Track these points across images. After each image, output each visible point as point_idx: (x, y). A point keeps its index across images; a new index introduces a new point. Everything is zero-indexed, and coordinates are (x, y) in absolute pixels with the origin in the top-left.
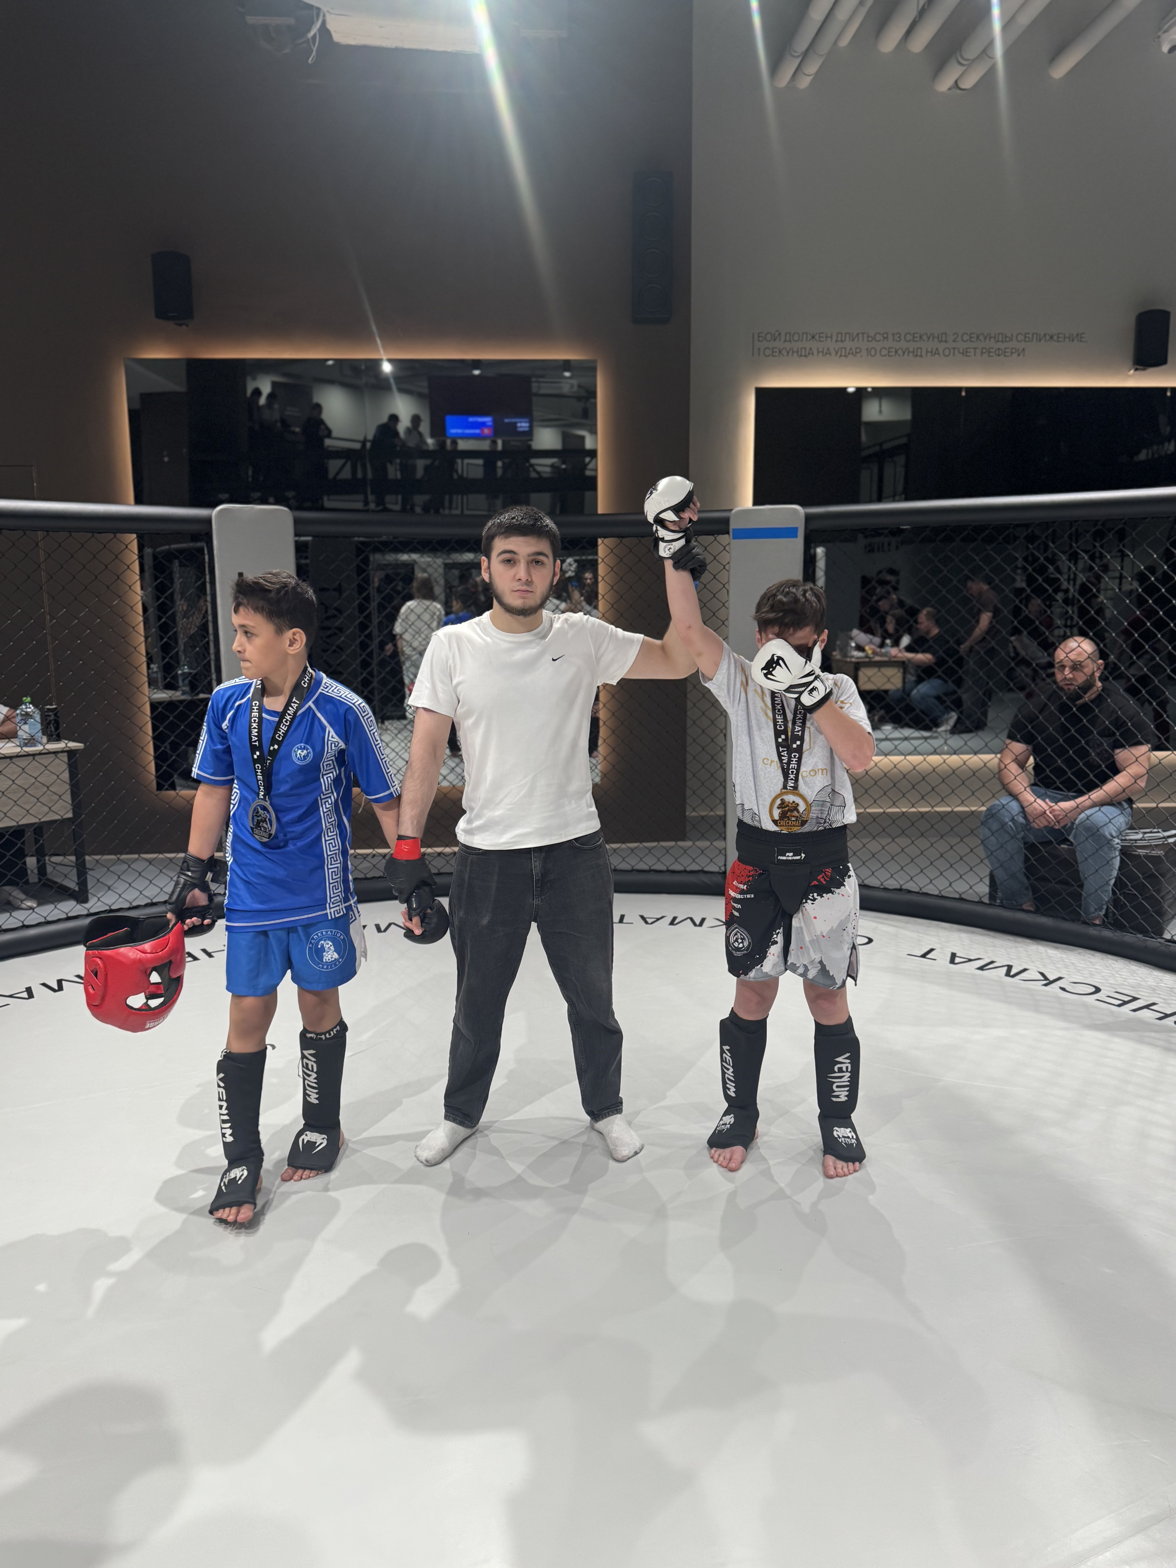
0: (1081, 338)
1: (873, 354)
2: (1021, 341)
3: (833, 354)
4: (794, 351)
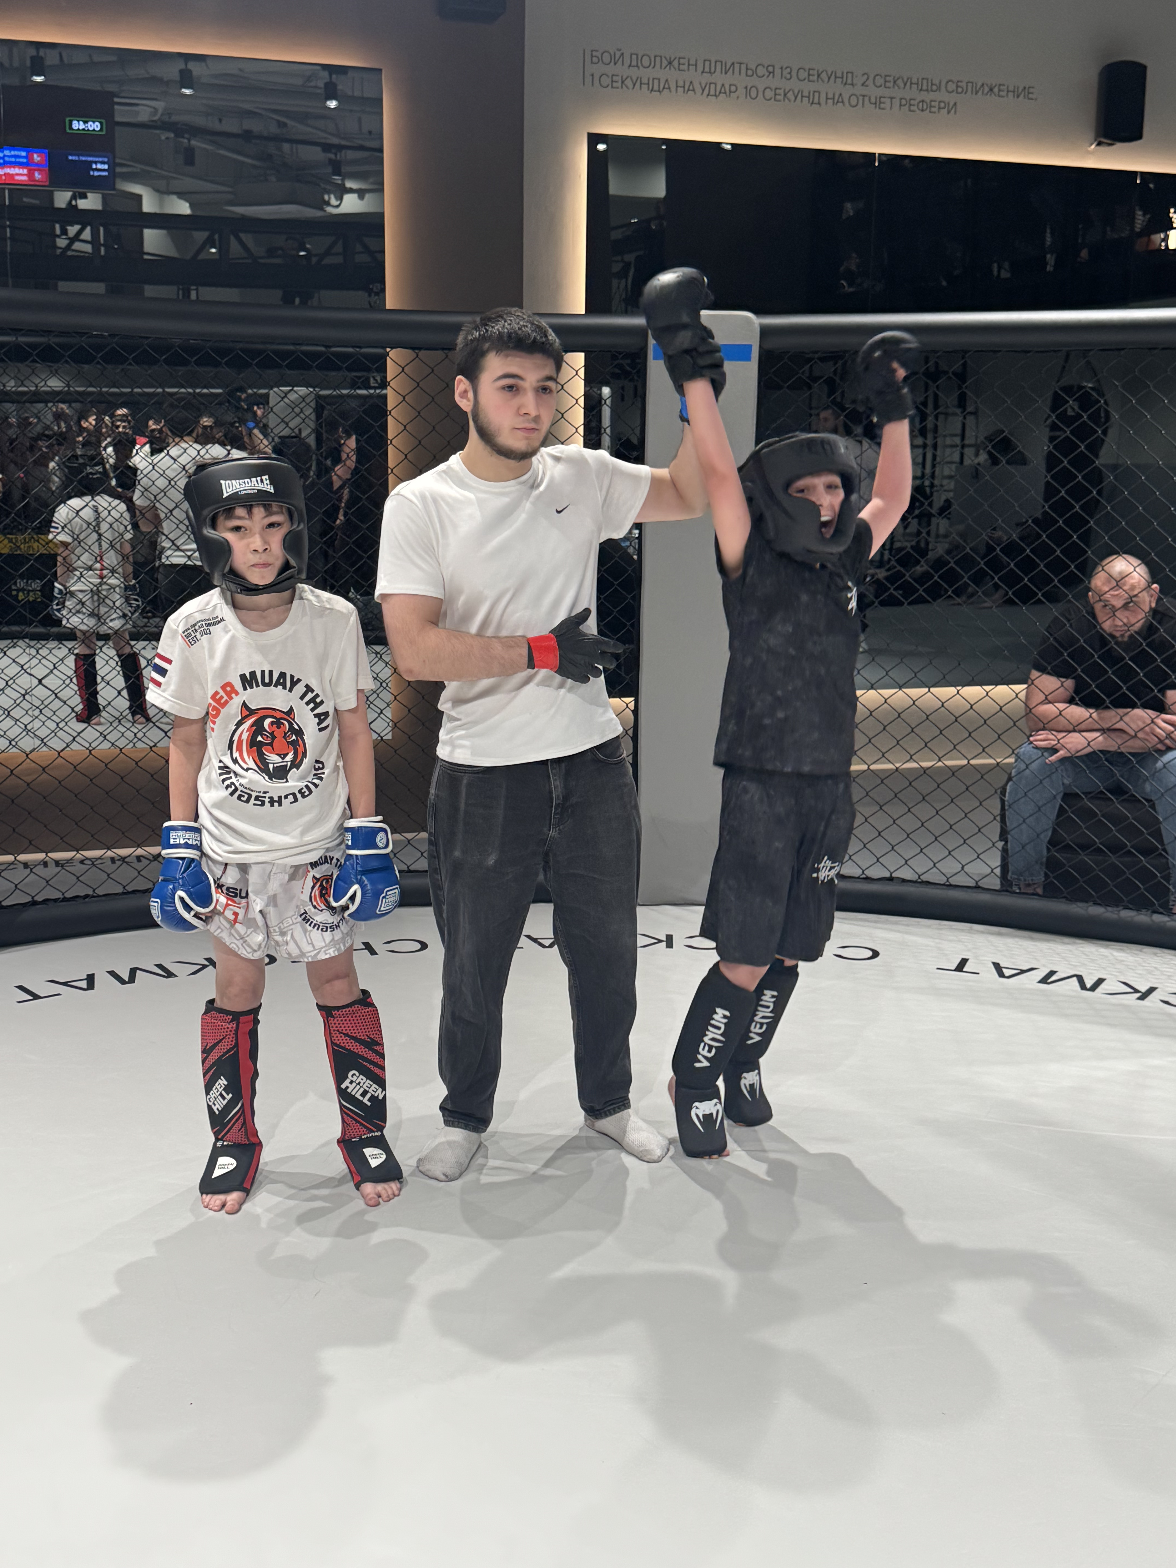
0: (1029, 93)
1: (754, 94)
2: (953, 91)
3: (699, 90)
4: (643, 81)
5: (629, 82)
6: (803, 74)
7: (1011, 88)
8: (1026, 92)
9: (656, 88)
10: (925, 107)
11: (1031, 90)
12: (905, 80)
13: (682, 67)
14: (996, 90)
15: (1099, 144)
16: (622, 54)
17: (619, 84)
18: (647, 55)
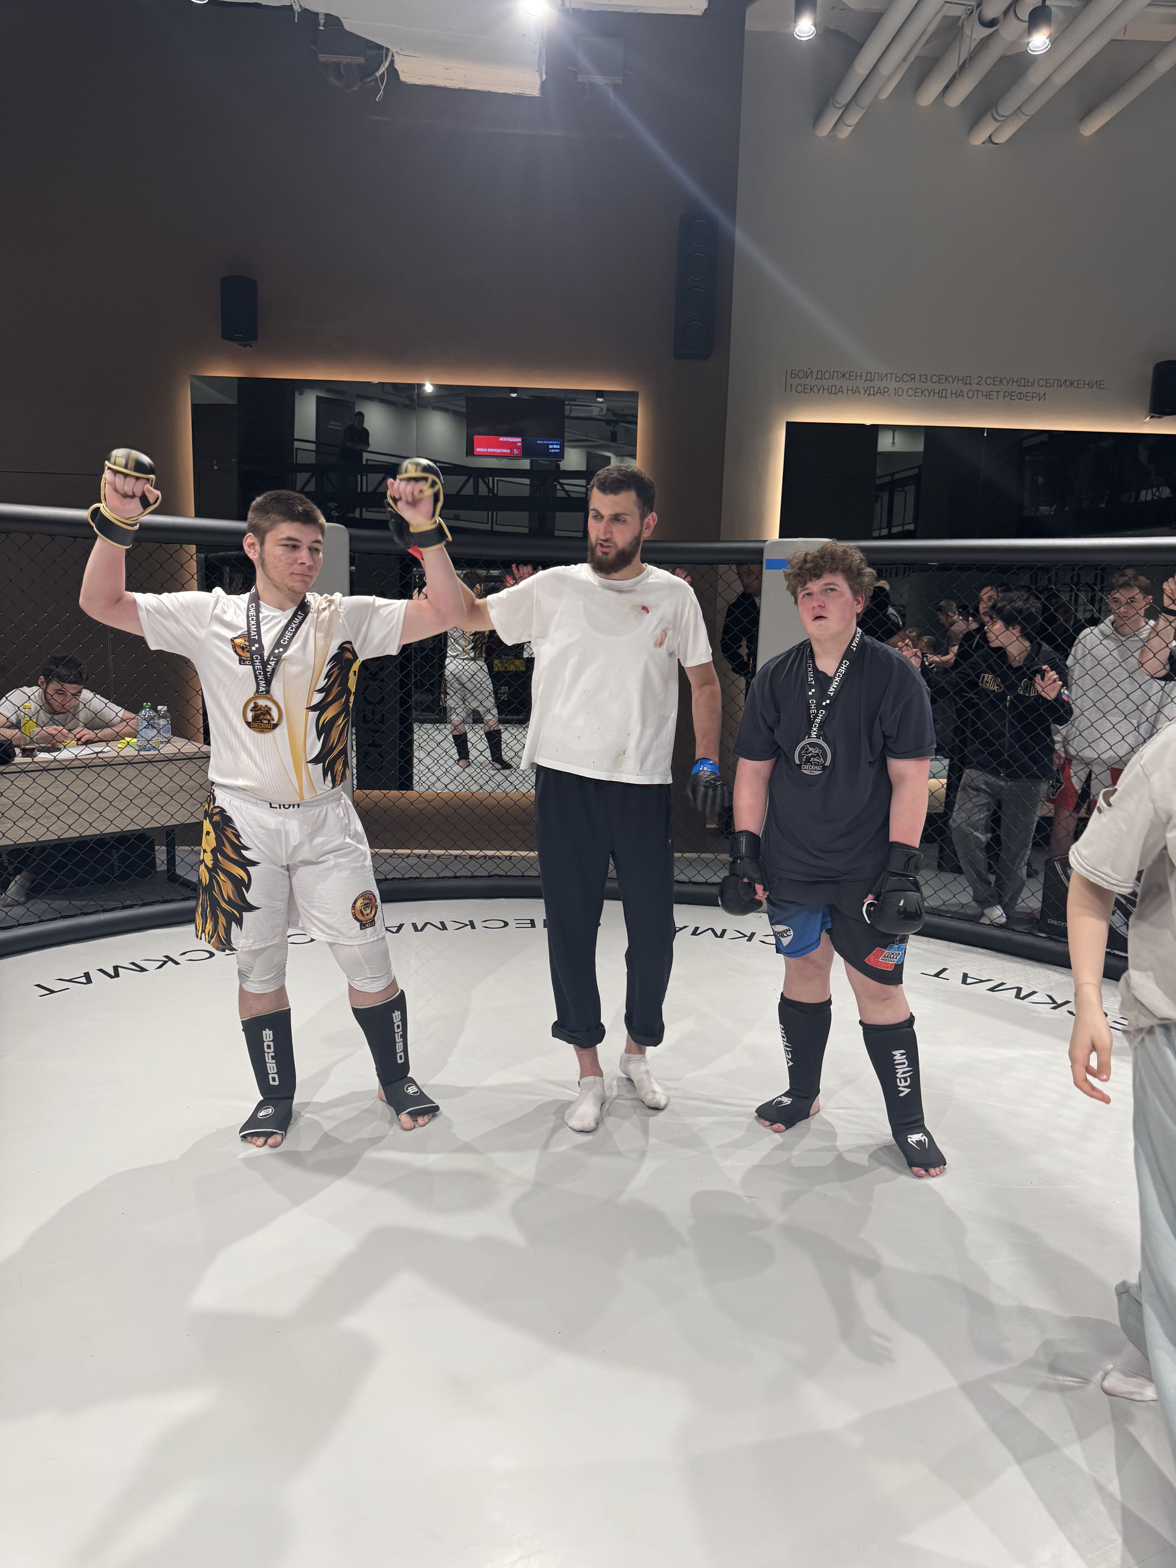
1: (900, 394)
2: (1042, 386)
3: (862, 392)
4: (825, 388)
5: (815, 389)
6: (935, 379)
7: (1087, 382)
8: (1099, 384)
9: (833, 391)
10: (1022, 397)
11: (1101, 383)
12: (1008, 379)
13: (851, 378)
14: (1075, 384)
15: (1152, 417)
16: (812, 371)
17: (809, 391)
18: (829, 372)
